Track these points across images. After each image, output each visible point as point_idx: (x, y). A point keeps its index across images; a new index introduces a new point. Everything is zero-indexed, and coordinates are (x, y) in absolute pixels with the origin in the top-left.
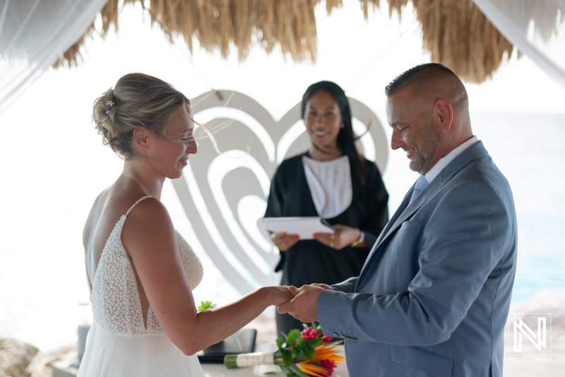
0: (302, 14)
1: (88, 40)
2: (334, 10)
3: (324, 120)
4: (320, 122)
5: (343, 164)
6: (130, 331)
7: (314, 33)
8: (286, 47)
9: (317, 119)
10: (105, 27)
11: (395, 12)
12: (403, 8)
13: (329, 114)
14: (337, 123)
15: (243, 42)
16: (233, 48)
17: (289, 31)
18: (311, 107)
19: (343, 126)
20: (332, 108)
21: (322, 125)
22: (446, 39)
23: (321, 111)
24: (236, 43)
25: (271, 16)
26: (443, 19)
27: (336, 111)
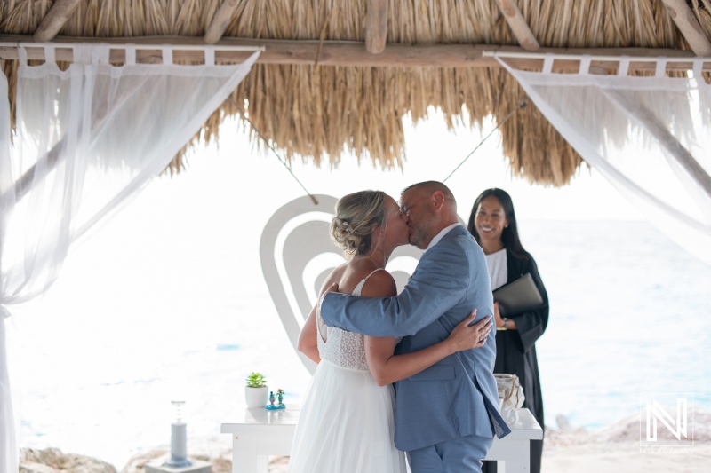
0: (390, 123)
1: (189, 150)
2: (420, 120)
3: (490, 219)
4: (487, 220)
5: (502, 256)
6: (357, 366)
7: (402, 141)
8: (375, 154)
9: (485, 217)
10: (207, 138)
11: (476, 123)
12: (484, 119)
13: (495, 215)
14: (502, 223)
15: (334, 150)
16: (325, 156)
17: (378, 139)
18: (482, 208)
19: (506, 226)
20: (498, 211)
21: (489, 223)
22: (525, 146)
23: (489, 211)
24: (328, 152)
25: (361, 126)
26: (520, 128)
27: (502, 213)
